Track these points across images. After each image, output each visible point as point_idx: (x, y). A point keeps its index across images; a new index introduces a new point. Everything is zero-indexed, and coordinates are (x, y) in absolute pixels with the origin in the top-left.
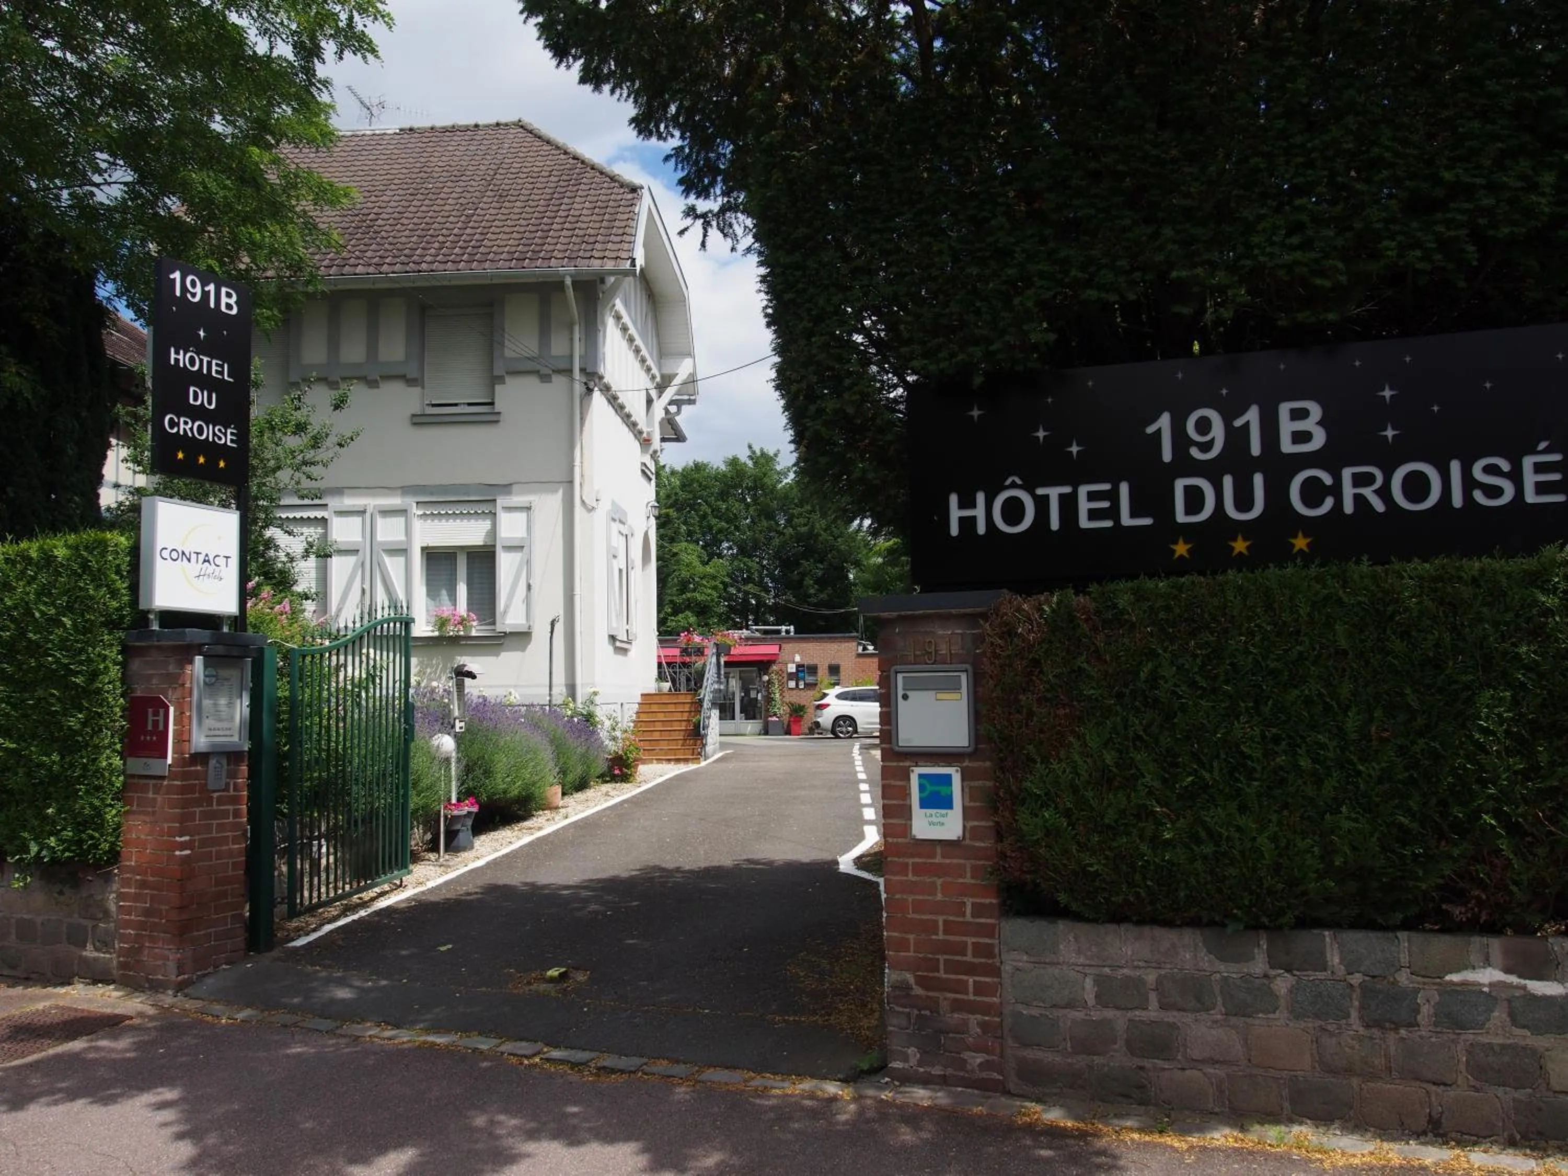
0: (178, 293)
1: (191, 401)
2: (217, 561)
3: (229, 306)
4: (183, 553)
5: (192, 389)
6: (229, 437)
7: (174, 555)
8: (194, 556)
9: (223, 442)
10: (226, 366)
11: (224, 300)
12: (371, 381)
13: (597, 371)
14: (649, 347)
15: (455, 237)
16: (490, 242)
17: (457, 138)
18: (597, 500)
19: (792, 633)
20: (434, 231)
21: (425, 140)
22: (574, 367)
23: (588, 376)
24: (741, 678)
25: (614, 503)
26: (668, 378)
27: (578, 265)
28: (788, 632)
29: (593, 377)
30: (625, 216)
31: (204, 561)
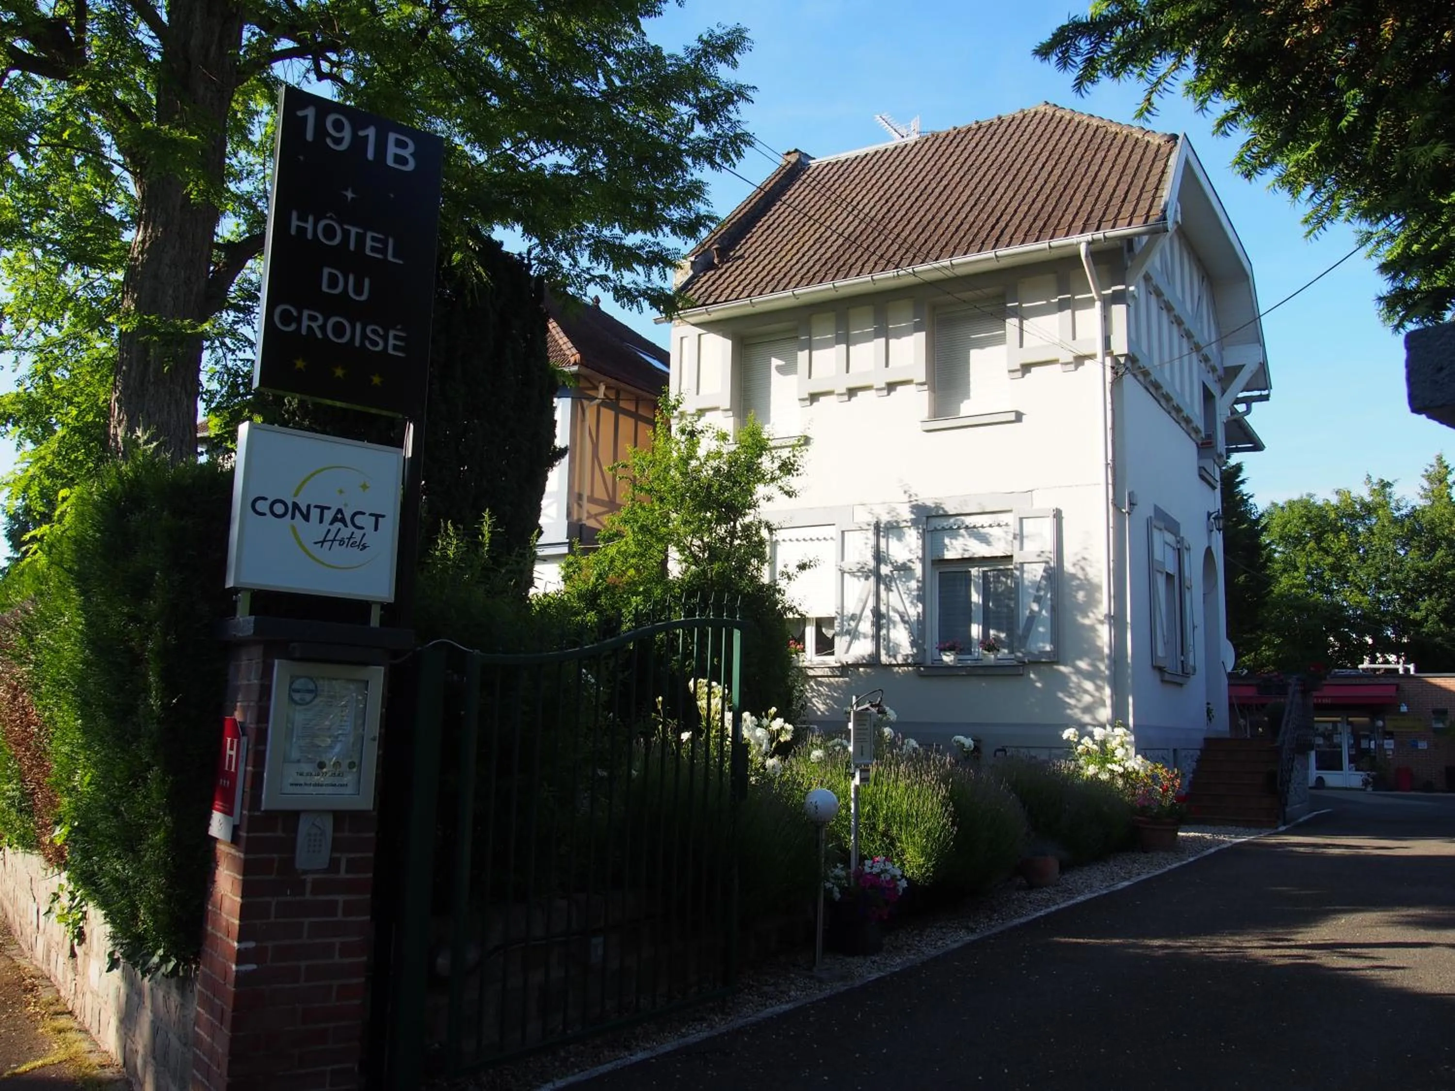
0: (309, 136)
1: (325, 288)
2: (358, 520)
3: (400, 160)
4: (296, 506)
5: (326, 271)
6: (391, 342)
7: (279, 509)
8: (315, 513)
9: (379, 348)
10: (391, 241)
11: (392, 150)
12: (878, 390)
13: (1125, 351)
14: (1206, 332)
15: (966, 226)
16: (1002, 224)
17: (980, 134)
18: (1132, 504)
19: (1412, 672)
20: (945, 224)
21: (947, 142)
22: (1098, 349)
23: (1115, 359)
24: (1350, 723)
25: (1157, 509)
26: (1232, 372)
27: (1098, 229)
28: (1407, 670)
29: (1122, 360)
30: (1157, 171)
31: (334, 520)
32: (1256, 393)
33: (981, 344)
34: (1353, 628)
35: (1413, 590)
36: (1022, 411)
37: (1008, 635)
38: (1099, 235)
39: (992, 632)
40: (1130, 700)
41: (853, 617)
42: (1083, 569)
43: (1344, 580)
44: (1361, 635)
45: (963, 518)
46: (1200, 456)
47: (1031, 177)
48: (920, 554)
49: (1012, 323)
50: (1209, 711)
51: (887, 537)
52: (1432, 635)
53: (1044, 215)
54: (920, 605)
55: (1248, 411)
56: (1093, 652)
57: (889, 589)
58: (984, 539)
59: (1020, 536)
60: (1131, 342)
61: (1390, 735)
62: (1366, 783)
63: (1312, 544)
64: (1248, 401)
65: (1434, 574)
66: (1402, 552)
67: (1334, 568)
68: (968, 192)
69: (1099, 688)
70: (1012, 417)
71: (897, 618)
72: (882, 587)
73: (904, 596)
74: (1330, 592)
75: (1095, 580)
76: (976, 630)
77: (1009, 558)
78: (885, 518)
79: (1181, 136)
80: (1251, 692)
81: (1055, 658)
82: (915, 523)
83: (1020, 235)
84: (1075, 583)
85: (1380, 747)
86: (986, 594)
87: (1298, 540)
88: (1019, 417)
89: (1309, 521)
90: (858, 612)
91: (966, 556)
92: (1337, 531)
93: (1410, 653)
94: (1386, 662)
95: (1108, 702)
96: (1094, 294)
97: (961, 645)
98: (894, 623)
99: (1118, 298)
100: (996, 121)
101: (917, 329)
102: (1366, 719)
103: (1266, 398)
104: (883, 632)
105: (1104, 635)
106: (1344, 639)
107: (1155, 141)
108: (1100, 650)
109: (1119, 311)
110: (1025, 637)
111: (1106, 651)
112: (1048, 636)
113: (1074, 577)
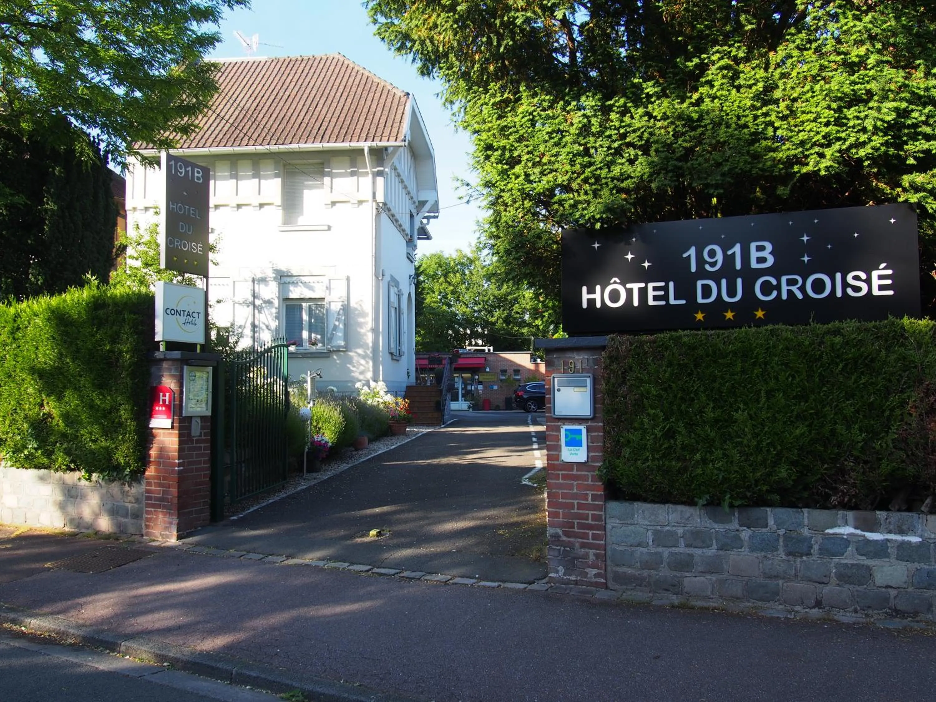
2: (194, 315)
3: (198, 178)
4: (177, 311)
5: (180, 224)
6: (199, 249)
7: (173, 312)
8: (182, 313)
11: (196, 175)
12: (254, 207)
13: (383, 201)
14: (412, 186)
15: (304, 125)
16: (323, 128)
17: (303, 65)
18: (383, 275)
19: (492, 351)
20: (292, 121)
21: (285, 65)
22: (370, 198)
23: (378, 204)
24: (462, 377)
25: (392, 277)
26: (422, 204)
27: (373, 141)
28: (489, 350)
29: (381, 205)
30: (400, 112)
31: (187, 315)
32: (432, 214)
33: (310, 187)
34: (461, 325)
35: (491, 306)
36: (330, 225)
37: (322, 337)
38: (374, 144)
39: (313, 335)
40: (381, 368)
41: (240, 327)
42: (361, 306)
43: (458, 299)
44: (465, 329)
45: (301, 278)
46: (407, 246)
47: (336, 101)
48: (277, 295)
49: (327, 180)
50: (408, 373)
51: (259, 284)
52: (499, 330)
53: (345, 127)
54: (277, 321)
55: (428, 223)
56: (364, 346)
57: (260, 312)
58: (311, 289)
59: (328, 288)
60: (386, 196)
61: (480, 383)
62: (469, 407)
63: (442, 279)
64: (428, 218)
65: (502, 297)
66: (486, 285)
67: (453, 293)
68: (302, 103)
69: (367, 363)
70: (326, 228)
71: (264, 327)
72: (256, 311)
73: (269, 317)
74: (450, 306)
75: (367, 311)
76: (305, 334)
77: (323, 299)
78: (259, 275)
79: (411, 94)
80: (426, 362)
81: (347, 348)
82: (275, 279)
83: (334, 136)
84: (357, 312)
85: (476, 389)
86: (310, 315)
87: (434, 277)
88: (329, 228)
89: (440, 266)
90: (243, 324)
91: (302, 297)
92: (455, 272)
93: (490, 340)
94: (476, 345)
95: (371, 369)
96: (369, 170)
97: (298, 343)
98: (263, 330)
99: (380, 174)
100: (311, 57)
101: (277, 176)
102: (470, 375)
103: (436, 217)
104: (256, 335)
105: (369, 338)
106: (456, 332)
107: (399, 94)
108: (367, 344)
109: (380, 180)
110: (330, 339)
111: (371, 345)
112: (342, 338)
113: (356, 309)
